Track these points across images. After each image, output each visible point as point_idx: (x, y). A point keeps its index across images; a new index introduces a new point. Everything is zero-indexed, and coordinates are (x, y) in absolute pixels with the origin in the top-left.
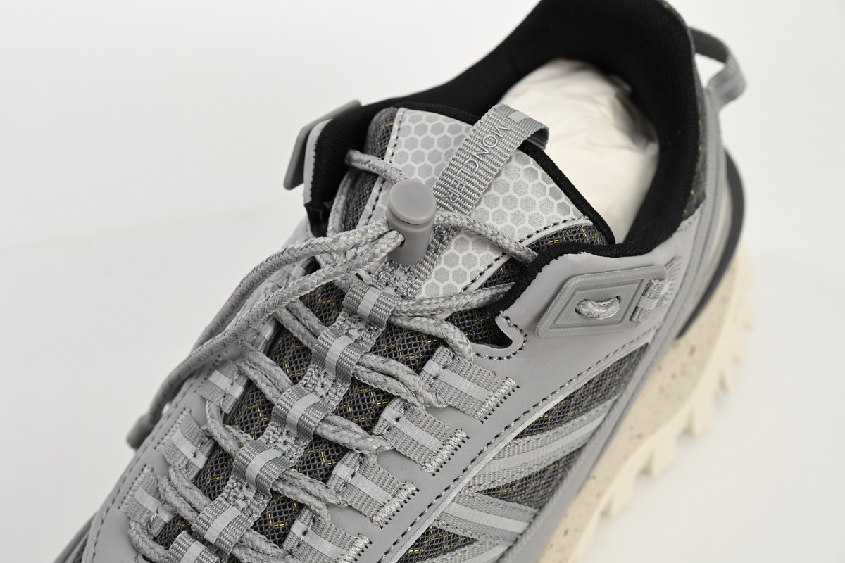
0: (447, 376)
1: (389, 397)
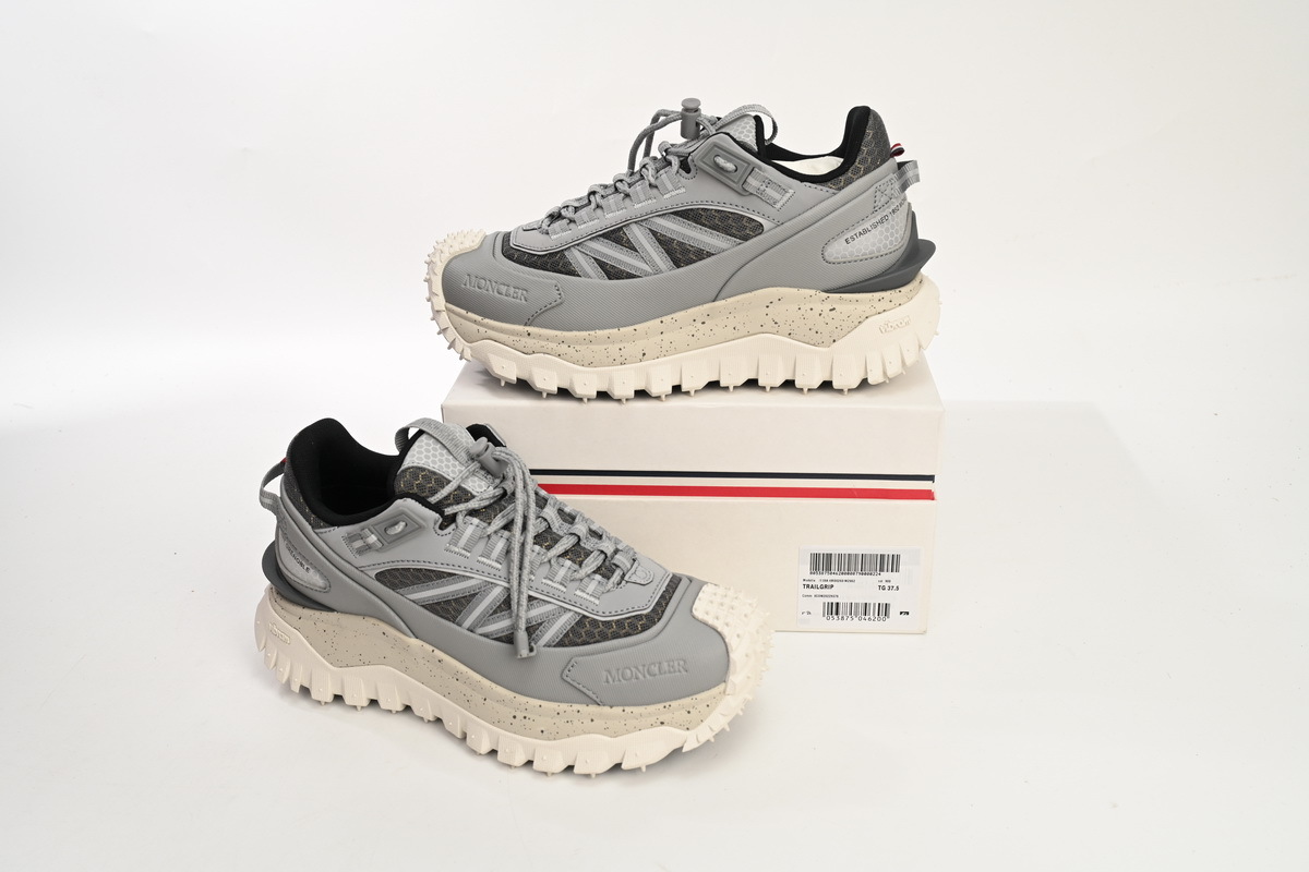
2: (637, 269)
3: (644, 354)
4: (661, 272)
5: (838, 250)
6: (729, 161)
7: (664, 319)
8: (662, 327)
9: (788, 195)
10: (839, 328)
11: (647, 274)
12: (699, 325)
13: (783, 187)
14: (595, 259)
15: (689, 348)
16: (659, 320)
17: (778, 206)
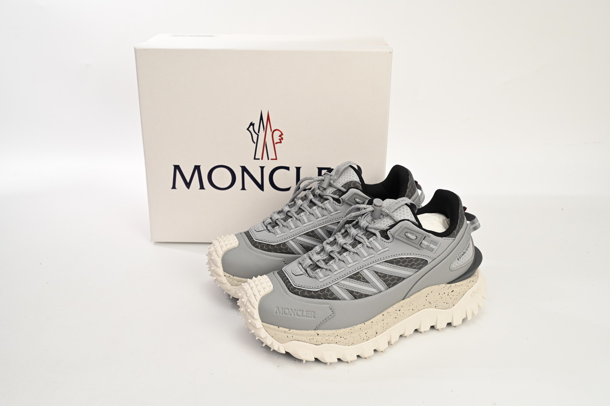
0: (374, 242)
1: (360, 243)
2: (370, 292)
3: (376, 333)
4: (382, 291)
5: (455, 265)
6: (413, 234)
8: (383, 317)
9: (438, 245)
10: (456, 299)
11: (375, 294)
12: (398, 312)
13: (436, 242)
14: (347, 290)
15: (394, 324)
16: (382, 314)
17: (434, 251)
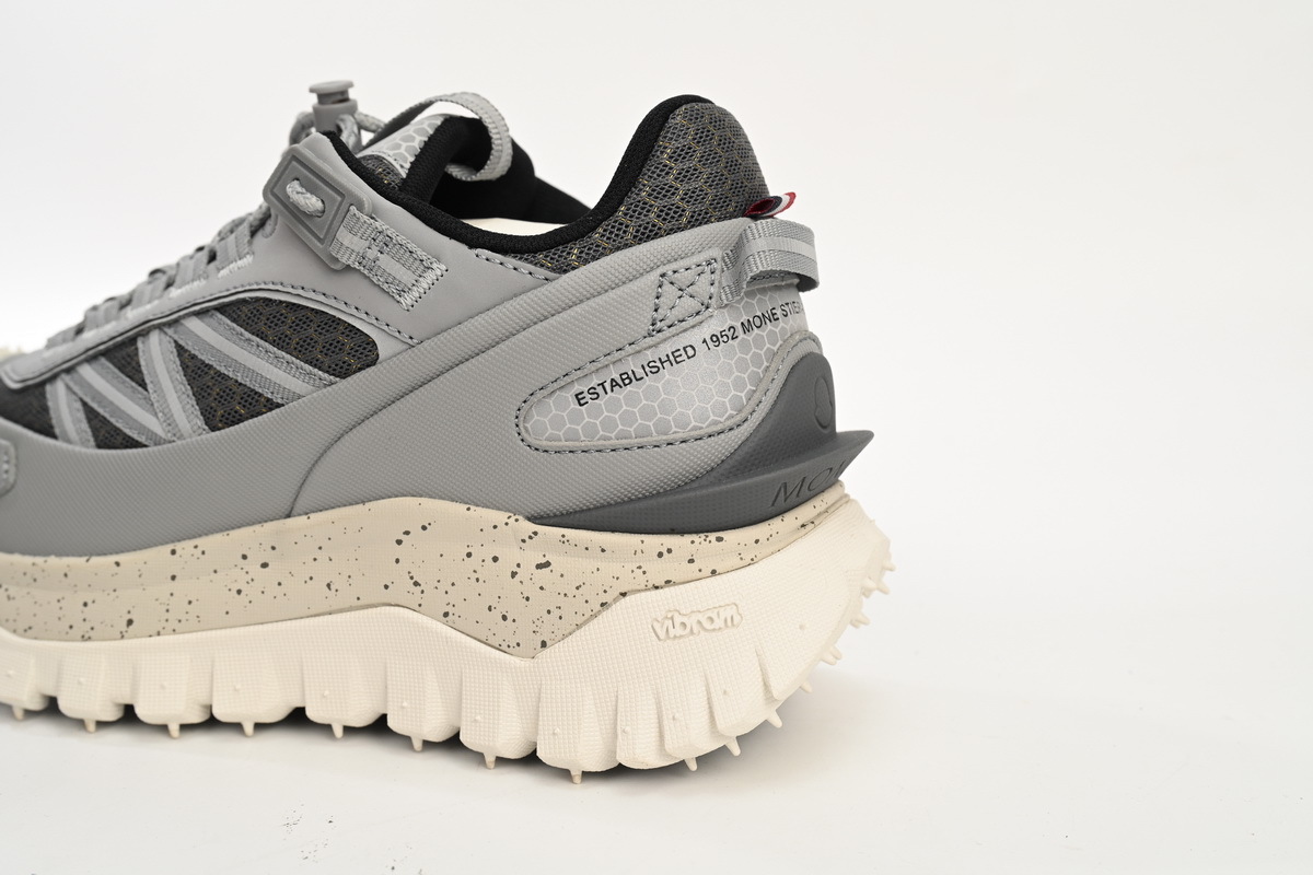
2: (143, 429)
3: (130, 622)
4: (181, 437)
5: (557, 419)
6: (312, 189)
7: (178, 546)
8: (174, 564)
9: (430, 276)
10: (556, 613)
11: (158, 442)
12: (253, 566)
13: (420, 253)
14: (85, 404)
15: (228, 620)
16: (170, 547)
17: (407, 300)
